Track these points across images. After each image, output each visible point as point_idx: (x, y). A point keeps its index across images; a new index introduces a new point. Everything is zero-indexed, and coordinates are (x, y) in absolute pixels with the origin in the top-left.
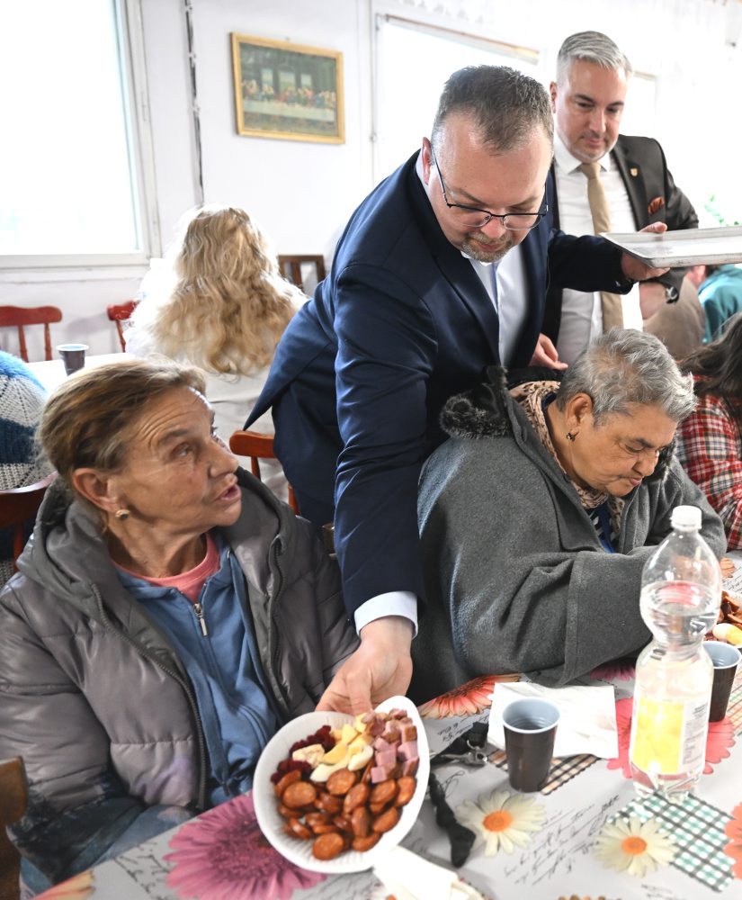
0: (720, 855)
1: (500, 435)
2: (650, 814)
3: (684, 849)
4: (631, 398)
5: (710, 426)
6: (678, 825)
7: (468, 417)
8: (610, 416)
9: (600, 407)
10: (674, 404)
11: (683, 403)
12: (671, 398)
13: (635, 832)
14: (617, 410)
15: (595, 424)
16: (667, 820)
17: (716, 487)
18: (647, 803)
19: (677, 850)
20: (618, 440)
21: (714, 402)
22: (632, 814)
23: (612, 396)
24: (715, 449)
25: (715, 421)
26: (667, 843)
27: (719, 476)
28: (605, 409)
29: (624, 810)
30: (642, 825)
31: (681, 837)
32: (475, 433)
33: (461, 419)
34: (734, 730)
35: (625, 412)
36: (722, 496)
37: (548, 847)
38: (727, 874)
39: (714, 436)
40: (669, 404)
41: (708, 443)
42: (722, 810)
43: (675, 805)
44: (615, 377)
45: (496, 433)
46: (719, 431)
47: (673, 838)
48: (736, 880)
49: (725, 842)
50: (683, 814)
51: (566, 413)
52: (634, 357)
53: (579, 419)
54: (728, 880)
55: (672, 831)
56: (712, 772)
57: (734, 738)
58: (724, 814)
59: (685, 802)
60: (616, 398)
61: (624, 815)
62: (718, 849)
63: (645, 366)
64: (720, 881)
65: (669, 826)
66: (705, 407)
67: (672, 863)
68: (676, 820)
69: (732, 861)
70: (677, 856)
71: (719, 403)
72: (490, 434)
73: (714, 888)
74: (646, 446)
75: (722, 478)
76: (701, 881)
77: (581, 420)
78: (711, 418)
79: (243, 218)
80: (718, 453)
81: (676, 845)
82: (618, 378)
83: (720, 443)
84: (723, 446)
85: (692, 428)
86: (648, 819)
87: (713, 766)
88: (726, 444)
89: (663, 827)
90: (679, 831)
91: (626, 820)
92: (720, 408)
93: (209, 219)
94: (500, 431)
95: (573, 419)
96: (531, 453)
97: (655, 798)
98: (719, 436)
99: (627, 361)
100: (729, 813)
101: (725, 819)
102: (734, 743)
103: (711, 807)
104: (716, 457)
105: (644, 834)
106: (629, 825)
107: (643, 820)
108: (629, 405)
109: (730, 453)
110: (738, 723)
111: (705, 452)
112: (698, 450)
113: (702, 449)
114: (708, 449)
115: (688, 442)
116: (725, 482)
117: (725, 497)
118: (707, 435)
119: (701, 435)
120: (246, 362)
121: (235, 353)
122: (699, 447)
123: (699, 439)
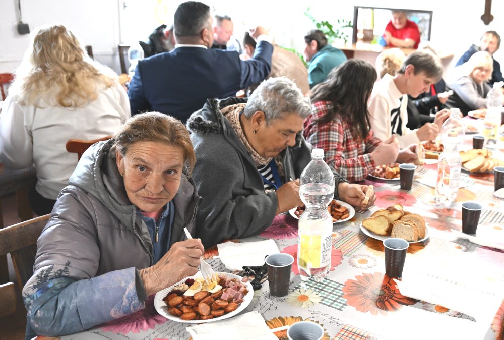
0: (341, 298)
1: (218, 133)
2: (309, 287)
3: (325, 298)
4: (283, 111)
6: (321, 290)
7: (202, 124)
8: (274, 121)
9: (269, 117)
10: (303, 111)
11: (307, 110)
12: (302, 109)
13: (303, 293)
14: (278, 117)
15: (267, 125)
16: (316, 288)
17: (327, 155)
18: (307, 283)
19: (322, 298)
20: (279, 131)
22: (300, 287)
23: (274, 111)
24: (333, 137)
25: (335, 124)
26: (317, 296)
28: (272, 117)
29: (297, 286)
30: (306, 291)
31: (323, 294)
32: (205, 132)
33: (199, 125)
34: (343, 254)
35: (281, 118)
36: (328, 159)
37: (265, 301)
38: (345, 304)
39: (333, 131)
40: (301, 111)
41: (329, 134)
42: (340, 283)
43: (319, 283)
44: (275, 102)
45: (216, 132)
46: (336, 129)
47: (320, 294)
48: (349, 306)
49: (343, 294)
50: (323, 286)
51: (252, 121)
52: (282, 91)
53: (259, 124)
54: (345, 306)
55: (319, 292)
56: (334, 270)
57: (343, 257)
58: (341, 284)
59: (323, 281)
60: (276, 112)
61: (297, 288)
62: (340, 296)
63: (288, 95)
64: (342, 307)
65: (318, 290)
67: (320, 303)
68: (320, 288)
69: (346, 300)
70: (322, 300)
72: (213, 132)
73: (339, 309)
74: (291, 132)
76: (334, 307)
77: (260, 123)
79: (62, 30)
80: (334, 139)
81: (321, 296)
82: (276, 102)
83: (336, 135)
84: (337, 137)
85: (323, 127)
86: (308, 288)
87: (334, 268)
89: (315, 291)
90: (322, 292)
91: (298, 290)
93: (44, 33)
94: (217, 131)
95: (256, 123)
96: (231, 141)
97: (310, 281)
99: (279, 94)
100: (343, 284)
101: (342, 286)
102: (343, 259)
103: (336, 282)
104: (332, 142)
105: (307, 294)
106: (300, 291)
107: (306, 289)
108: (282, 114)
109: (340, 140)
110: (344, 251)
111: (327, 139)
112: (323, 138)
113: (326, 137)
114: (329, 137)
115: (319, 134)
116: (332, 153)
117: (330, 160)
118: (329, 131)
119: (326, 131)
120: (81, 101)
121: (74, 97)
122: (325, 136)
123: (325, 133)
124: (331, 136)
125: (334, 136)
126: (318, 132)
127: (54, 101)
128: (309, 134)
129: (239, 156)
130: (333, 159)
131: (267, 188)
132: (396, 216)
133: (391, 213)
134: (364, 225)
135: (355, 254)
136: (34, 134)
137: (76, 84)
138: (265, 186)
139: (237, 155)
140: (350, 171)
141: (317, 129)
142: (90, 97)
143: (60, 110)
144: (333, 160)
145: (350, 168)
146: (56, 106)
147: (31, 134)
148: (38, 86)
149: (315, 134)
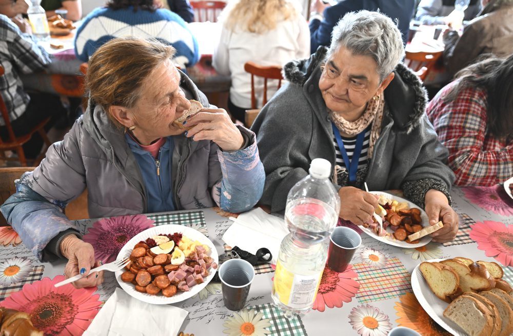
2: (270, 316)
5: (472, 109)
6: (278, 331)
13: (255, 322)
16: (276, 325)
17: (461, 143)
21: (481, 96)
22: (262, 311)
24: (471, 124)
25: (477, 107)
27: (466, 137)
29: (260, 306)
30: (262, 319)
34: (357, 293)
36: (462, 149)
39: (473, 115)
41: (467, 119)
46: (478, 113)
50: (286, 327)
55: (272, 332)
56: (324, 311)
57: (352, 298)
59: (293, 320)
61: (258, 309)
65: (274, 329)
66: (474, 97)
68: (280, 327)
71: (485, 98)
75: (467, 139)
78: (475, 104)
80: (472, 126)
83: (476, 121)
84: (477, 123)
85: (459, 108)
86: (267, 318)
87: (327, 308)
88: (480, 122)
89: (270, 327)
90: (276, 335)
91: (256, 312)
92: (484, 101)
98: (477, 116)
102: (351, 301)
103: (304, 332)
104: (469, 128)
105: (258, 326)
106: (255, 316)
107: (264, 317)
109: (481, 129)
110: (362, 290)
111: (462, 124)
112: (457, 122)
113: (461, 122)
114: (466, 122)
115: (453, 116)
116: (469, 142)
117: (464, 150)
118: (468, 114)
119: (463, 113)
120: (263, 28)
121: (259, 24)
122: (460, 120)
123: (461, 115)
124: (469, 121)
125: (473, 122)
126: (451, 113)
127: (245, 27)
128: (439, 114)
129: (313, 117)
130: (469, 149)
131: (338, 164)
132: (478, 283)
133: (472, 276)
134: (422, 268)
135: (370, 304)
136: (231, 52)
137: (263, 13)
138: (338, 160)
139: (311, 117)
140: (491, 169)
141: (451, 109)
142: (270, 27)
143: (248, 35)
144: (469, 151)
145: (491, 164)
146: (245, 31)
147: (228, 51)
148: (239, 13)
149: (447, 115)
